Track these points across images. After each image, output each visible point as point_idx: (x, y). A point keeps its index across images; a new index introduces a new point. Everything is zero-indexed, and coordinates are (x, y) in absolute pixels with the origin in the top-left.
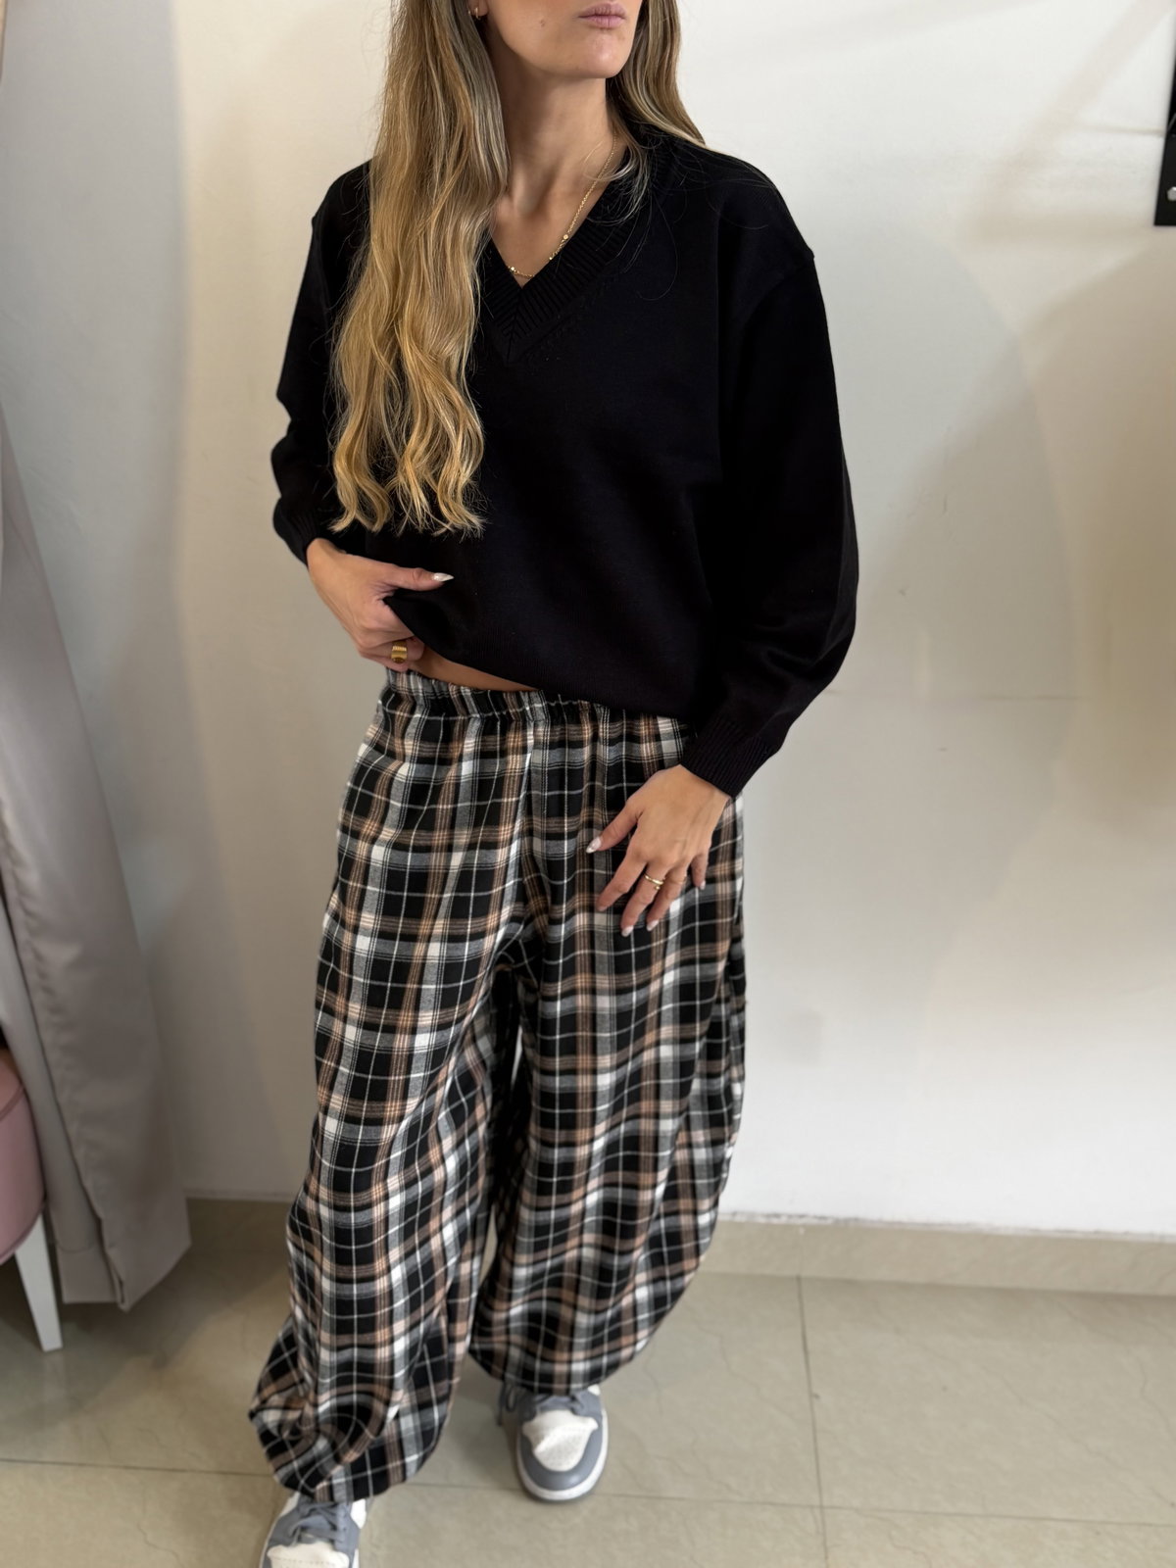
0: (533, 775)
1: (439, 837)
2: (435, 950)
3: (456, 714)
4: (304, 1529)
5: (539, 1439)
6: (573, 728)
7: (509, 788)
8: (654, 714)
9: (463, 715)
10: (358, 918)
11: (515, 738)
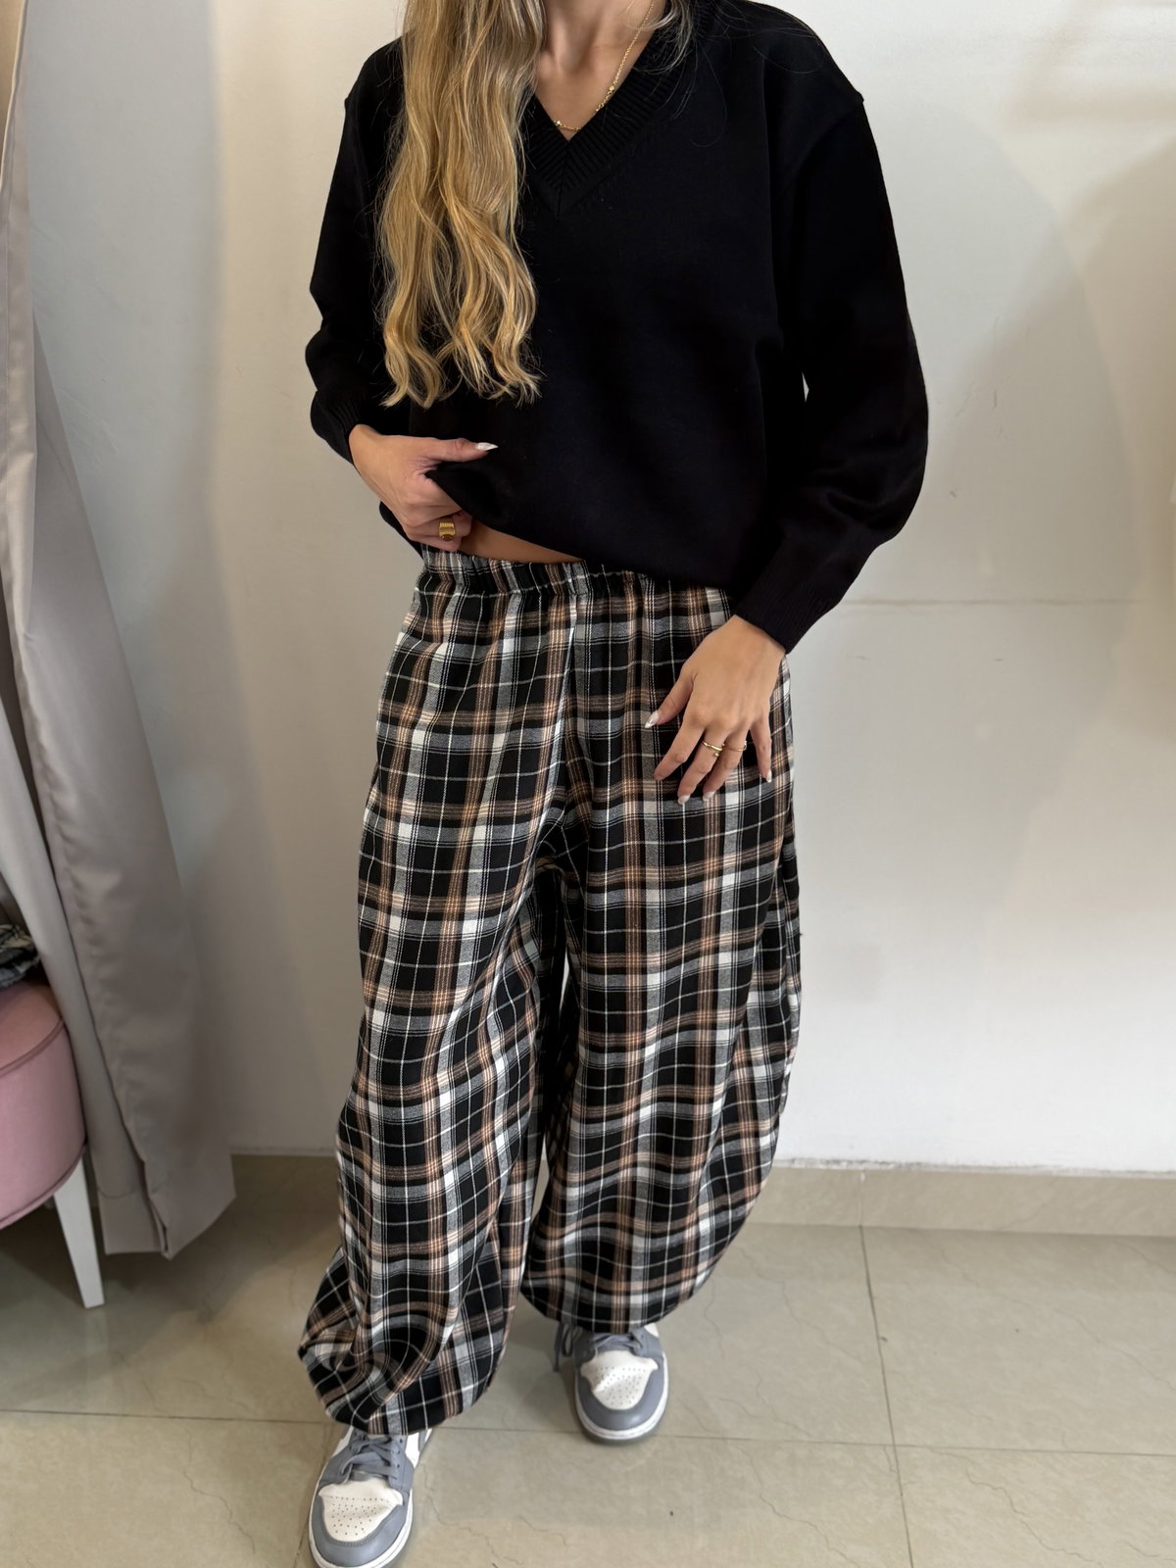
0: (576, 652)
1: (480, 718)
2: (481, 833)
3: (496, 592)
4: (356, 1466)
5: (598, 1379)
6: (617, 600)
7: (553, 664)
8: (700, 584)
9: (503, 591)
10: (399, 806)
11: (557, 612)
